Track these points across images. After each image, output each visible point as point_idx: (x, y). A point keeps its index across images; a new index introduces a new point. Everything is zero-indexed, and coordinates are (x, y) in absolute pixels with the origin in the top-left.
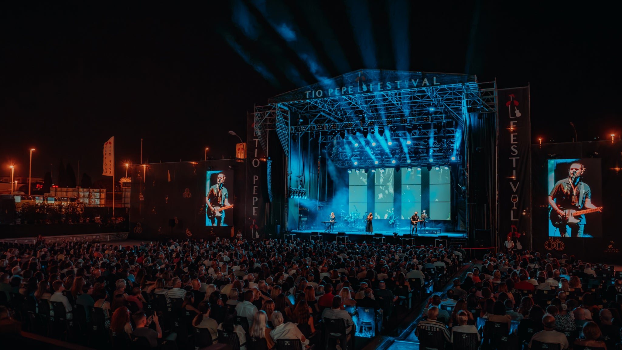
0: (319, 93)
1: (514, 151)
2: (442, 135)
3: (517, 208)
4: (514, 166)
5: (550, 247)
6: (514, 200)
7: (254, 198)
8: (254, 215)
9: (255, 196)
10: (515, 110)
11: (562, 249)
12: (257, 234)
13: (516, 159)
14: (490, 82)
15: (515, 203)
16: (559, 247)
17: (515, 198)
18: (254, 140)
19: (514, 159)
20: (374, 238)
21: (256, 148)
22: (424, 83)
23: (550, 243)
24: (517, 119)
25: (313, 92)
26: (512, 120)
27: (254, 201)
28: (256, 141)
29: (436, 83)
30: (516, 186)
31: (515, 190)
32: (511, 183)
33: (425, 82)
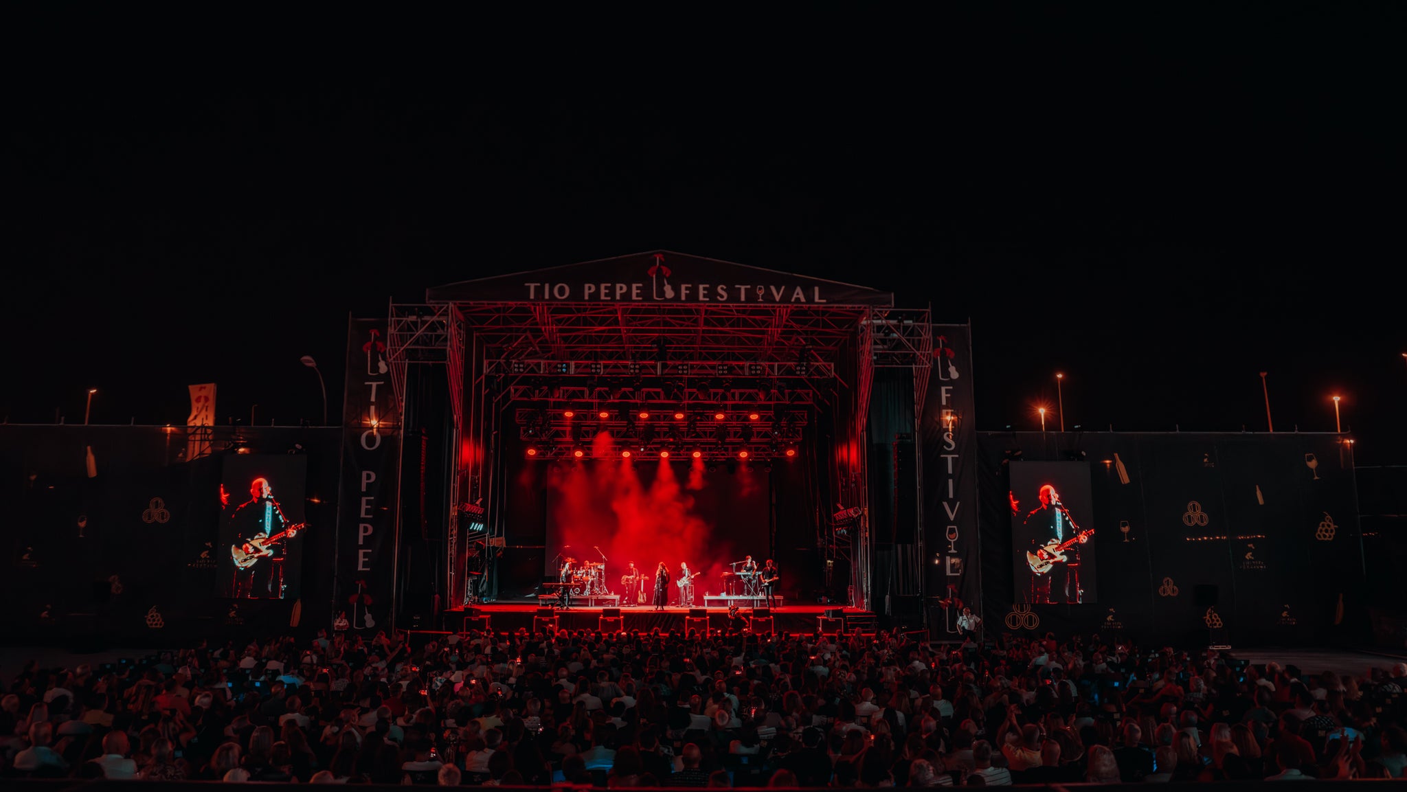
0: (561, 291)
1: (948, 443)
2: (788, 402)
3: (956, 552)
4: (950, 471)
5: (1014, 624)
6: (951, 536)
7: (362, 526)
8: (360, 568)
9: (364, 521)
10: (949, 366)
11: (1034, 626)
12: (368, 617)
13: (953, 458)
14: (921, 310)
15: (952, 541)
16: (1031, 624)
17: (952, 531)
18: (366, 383)
19: (950, 457)
20: (688, 620)
21: (372, 403)
22: (795, 296)
23: (1014, 617)
24: (952, 382)
25: (547, 286)
26: (945, 384)
27: (361, 534)
28: (371, 385)
29: (820, 299)
30: (955, 508)
31: (952, 517)
32: (945, 504)
33: (798, 294)
